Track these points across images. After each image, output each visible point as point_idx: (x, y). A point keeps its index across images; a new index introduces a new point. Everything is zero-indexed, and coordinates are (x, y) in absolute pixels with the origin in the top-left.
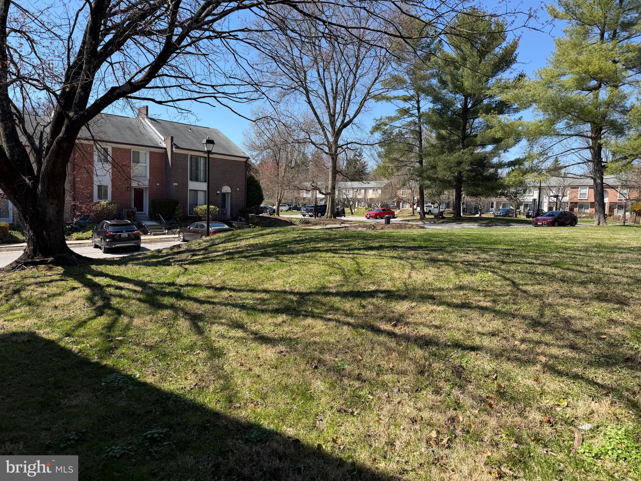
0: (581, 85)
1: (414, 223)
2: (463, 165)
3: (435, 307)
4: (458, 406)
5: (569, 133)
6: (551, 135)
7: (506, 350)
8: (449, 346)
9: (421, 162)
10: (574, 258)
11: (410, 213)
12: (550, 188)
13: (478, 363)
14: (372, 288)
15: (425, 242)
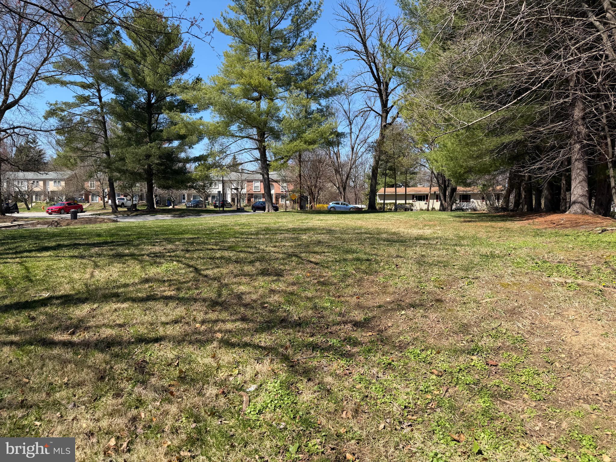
0: (246, 94)
1: (106, 217)
2: (152, 159)
3: (119, 305)
4: (140, 403)
5: (240, 134)
6: (227, 136)
7: (188, 335)
8: (133, 343)
9: (108, 154)
10: (246, 241)
11: (101, 207)
12: (231, 181)
13: (162, 353)
14: (46, 295)
15: (111, 237)
